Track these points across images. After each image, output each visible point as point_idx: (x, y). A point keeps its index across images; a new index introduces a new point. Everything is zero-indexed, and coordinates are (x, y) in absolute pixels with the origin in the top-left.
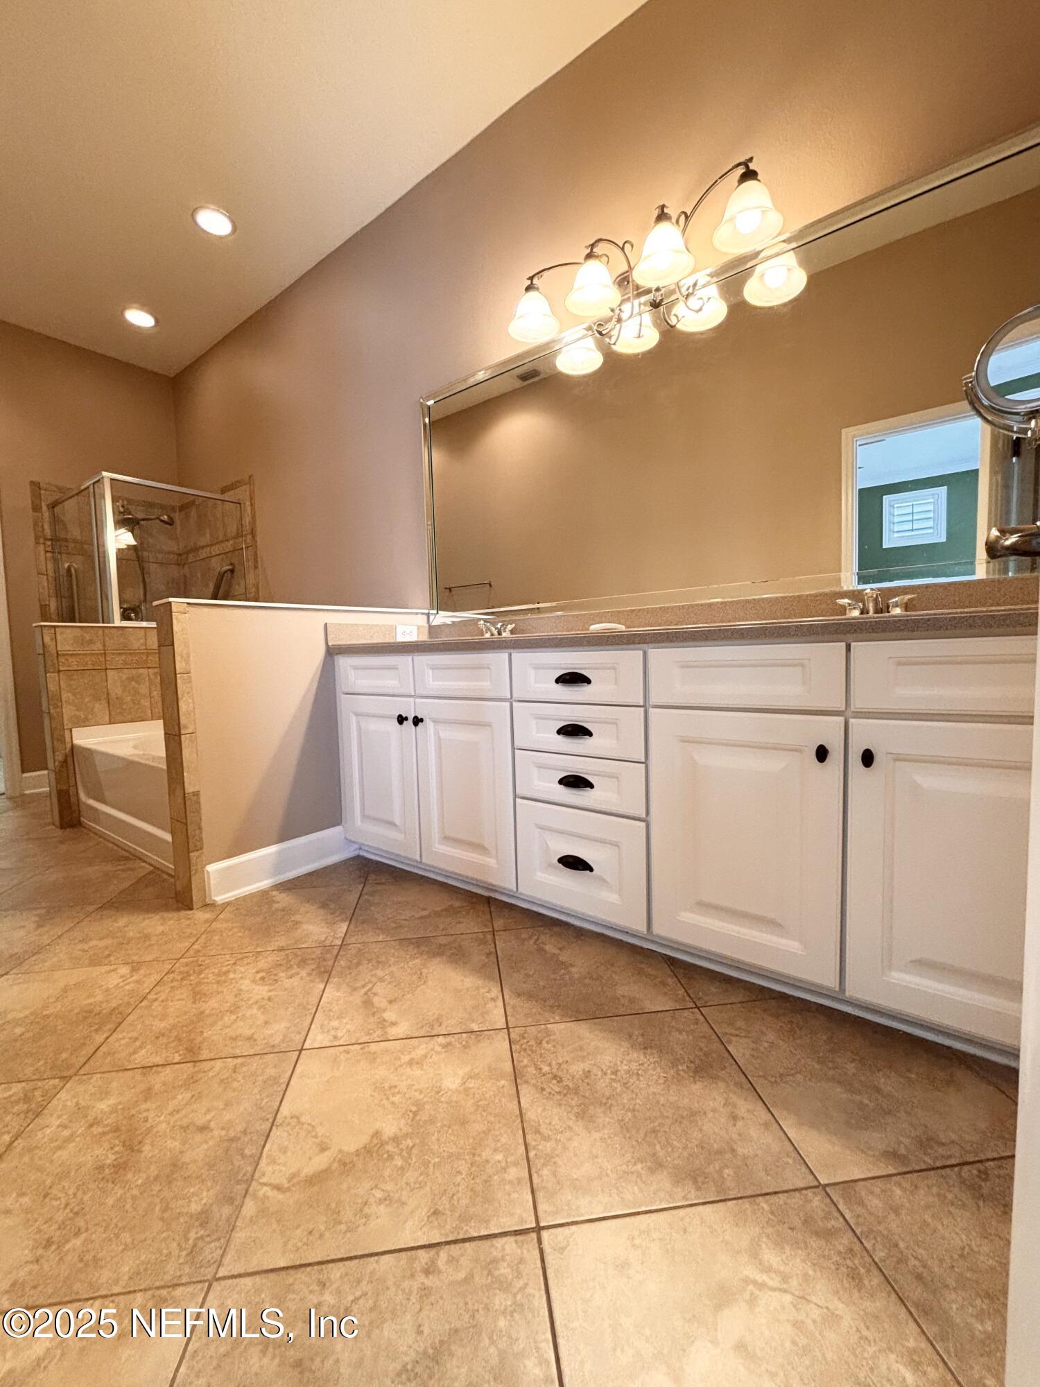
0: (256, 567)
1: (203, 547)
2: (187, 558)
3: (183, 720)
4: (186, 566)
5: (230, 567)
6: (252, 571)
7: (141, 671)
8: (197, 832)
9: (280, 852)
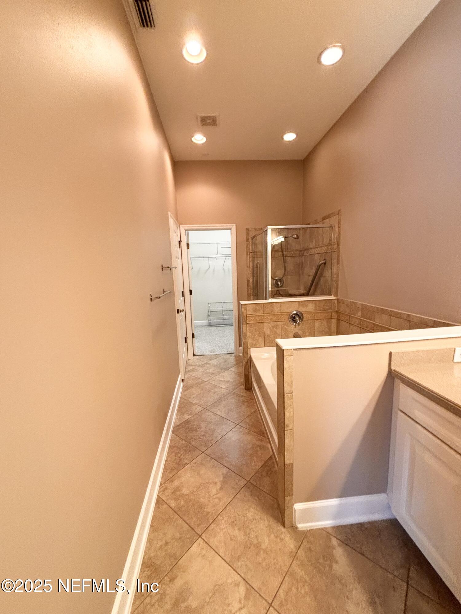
0: (338, 264)
1: (311, 249)
2: (304, 253)
3: (287, 422)
4: (303, 257)
5: (324, 262)
6: (336, 265)
7: (278, 323)
8: (290, 486)
9: (340, 505)
